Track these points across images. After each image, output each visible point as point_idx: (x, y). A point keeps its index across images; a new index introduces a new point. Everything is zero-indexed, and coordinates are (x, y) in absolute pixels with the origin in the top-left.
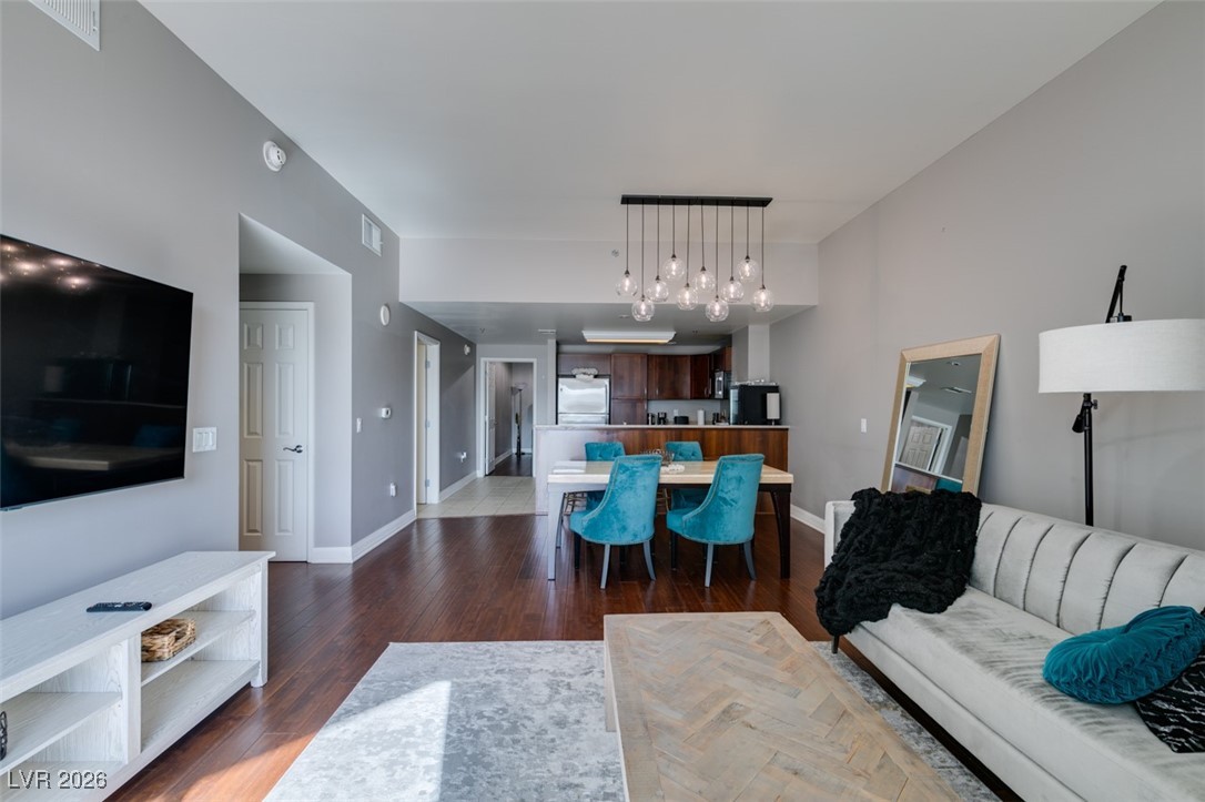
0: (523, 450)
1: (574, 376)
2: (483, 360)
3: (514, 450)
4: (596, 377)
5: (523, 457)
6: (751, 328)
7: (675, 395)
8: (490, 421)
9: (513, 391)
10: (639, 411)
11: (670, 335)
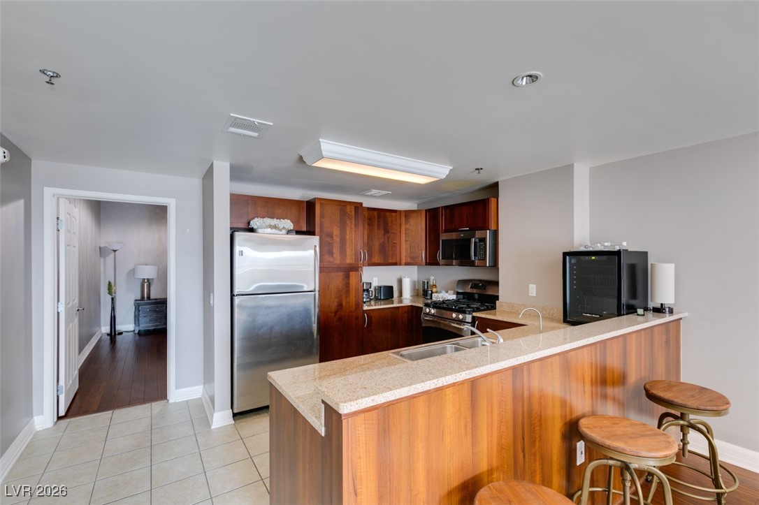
0: (119, 328)
1: (252, 230)
2: (48, 192)
3: (105, 329)
4: (289, 232)
5: (118, 338)
6: (576, 166)
7: (388, 259)
8: (68, 311)
9: (103, 252)
10: (353, 281)
11: (441, 171)
